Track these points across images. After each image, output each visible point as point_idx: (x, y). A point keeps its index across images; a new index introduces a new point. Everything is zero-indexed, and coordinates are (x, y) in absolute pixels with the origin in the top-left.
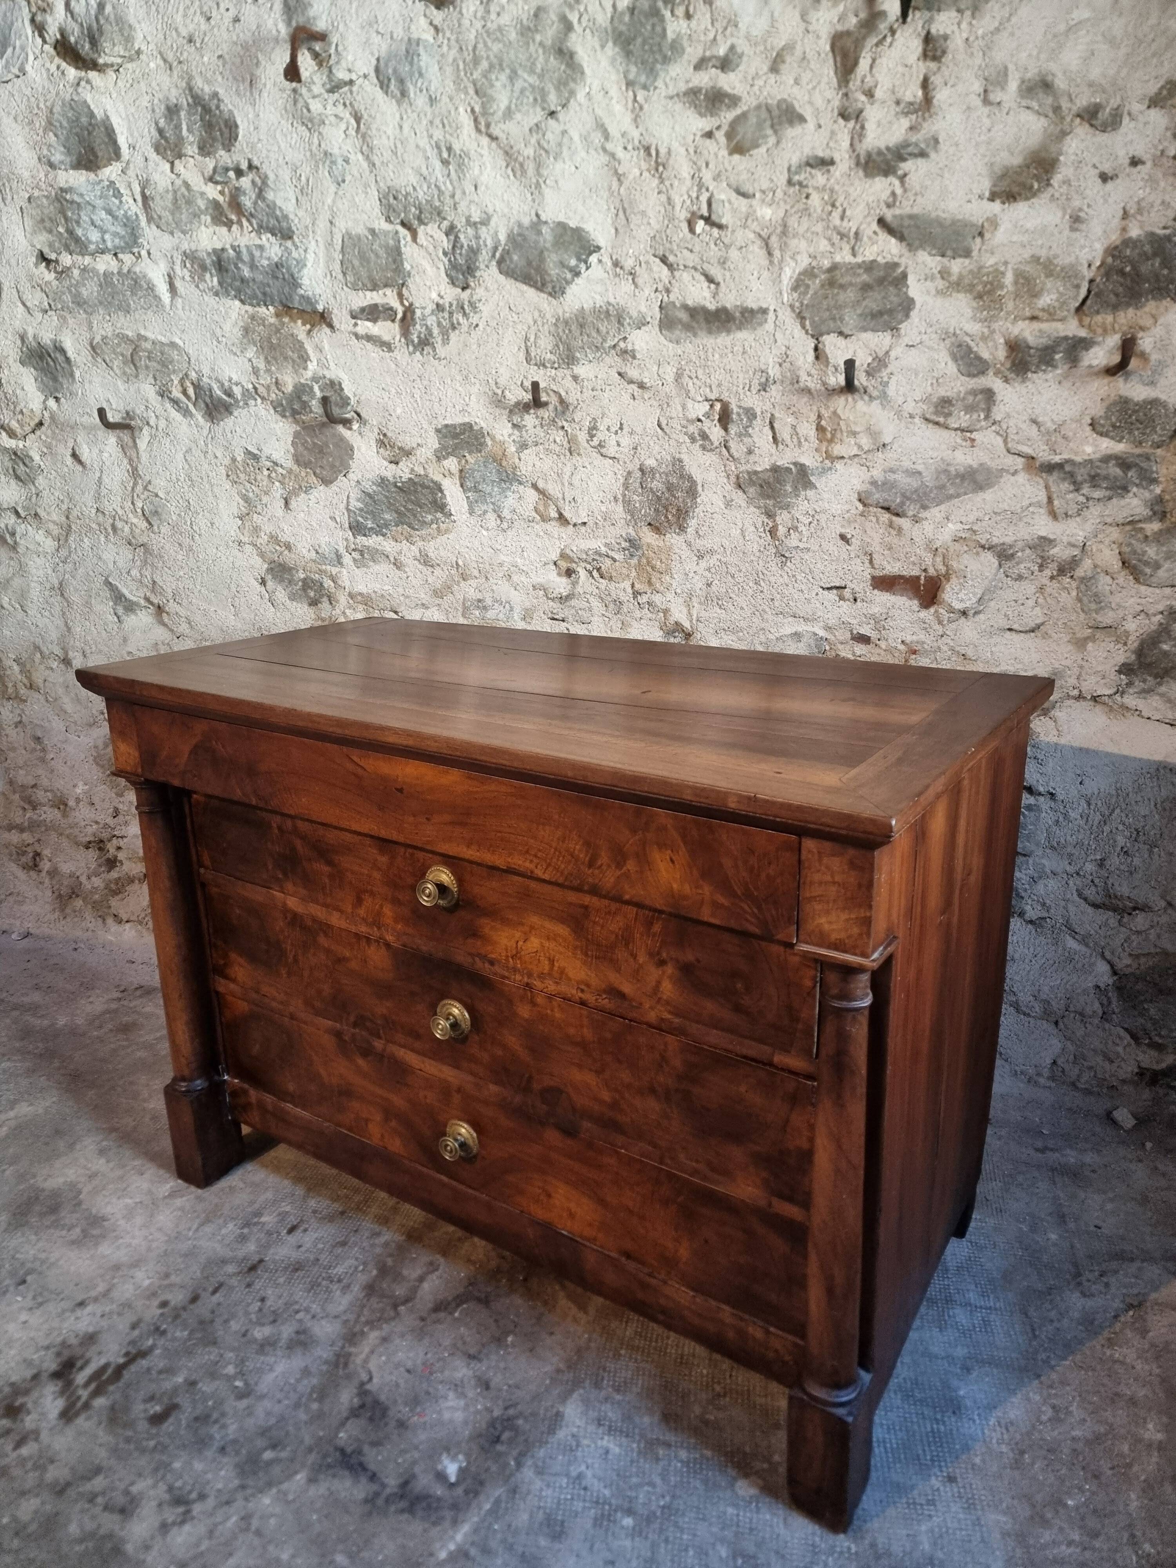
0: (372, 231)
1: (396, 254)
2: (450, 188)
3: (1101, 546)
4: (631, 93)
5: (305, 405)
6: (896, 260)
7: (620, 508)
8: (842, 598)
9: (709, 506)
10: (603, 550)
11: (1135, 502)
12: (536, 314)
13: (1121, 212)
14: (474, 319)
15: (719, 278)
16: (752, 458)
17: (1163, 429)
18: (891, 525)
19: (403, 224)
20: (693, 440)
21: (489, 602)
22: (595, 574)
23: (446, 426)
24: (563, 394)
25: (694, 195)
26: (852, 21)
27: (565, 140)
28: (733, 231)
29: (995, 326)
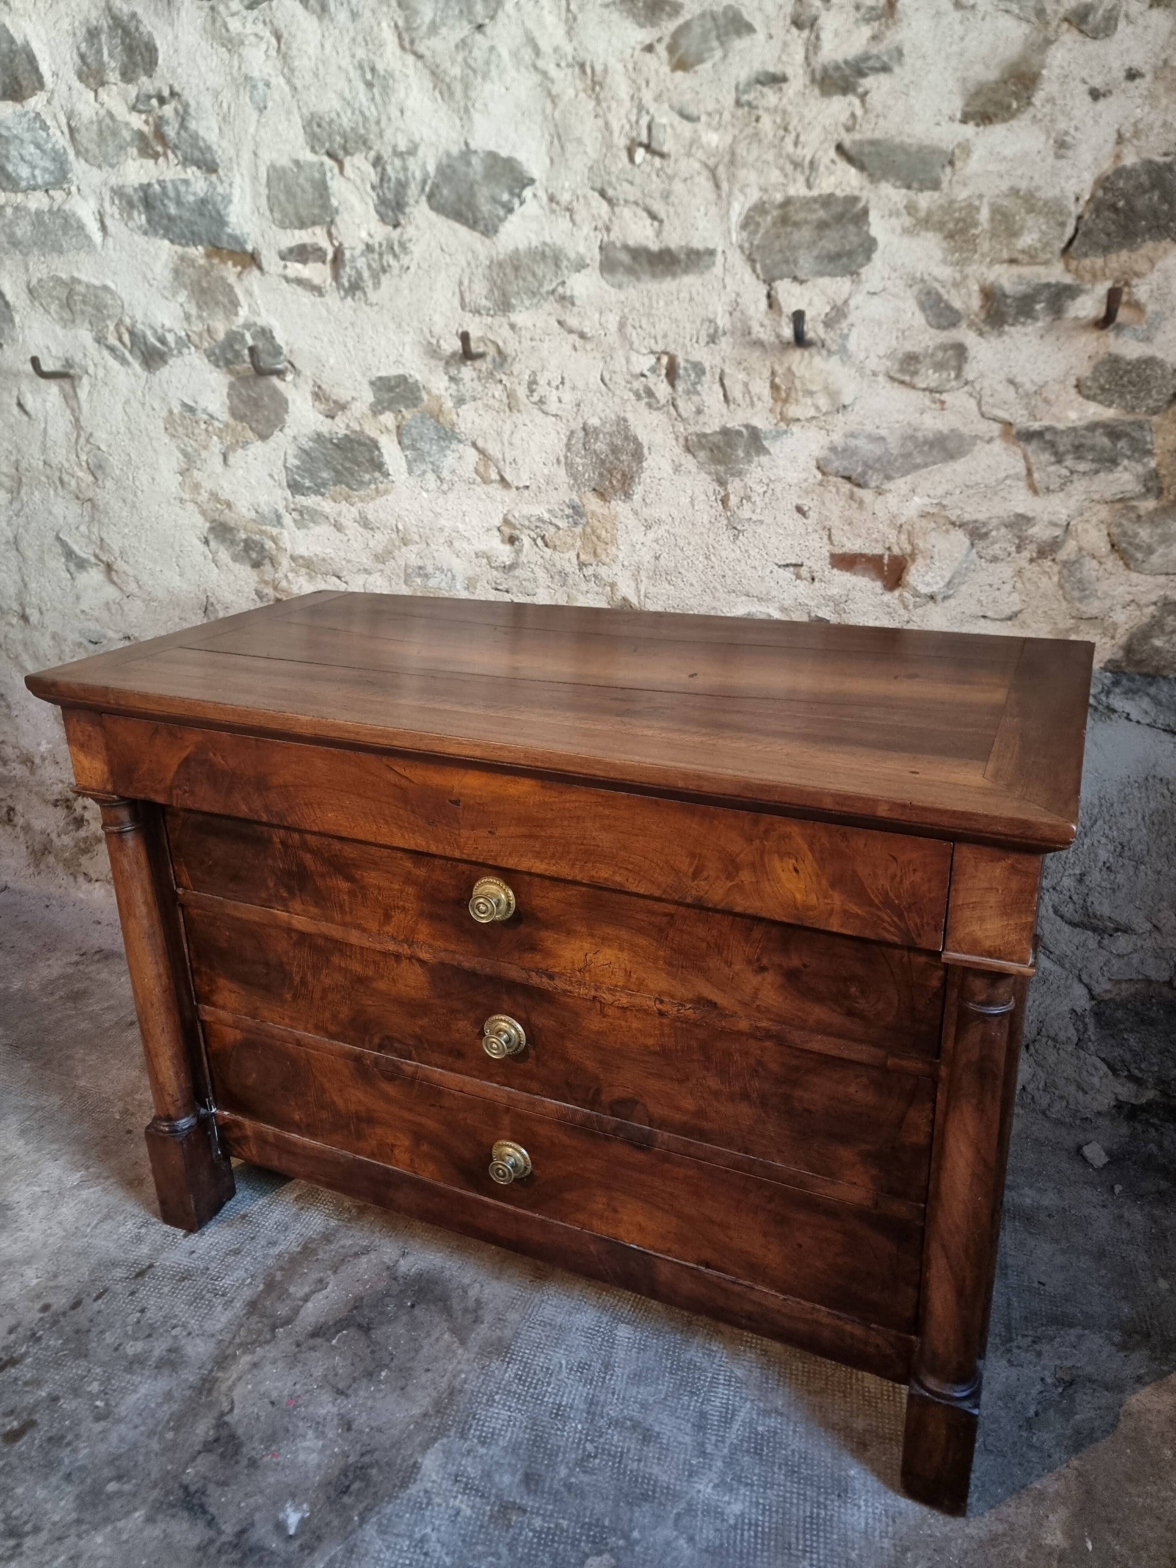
0: (297, 163)
1: (322, 188)
2: (375, 113)
3: (1087, 526)
5: (237, 355)
6: (856, 193)
7: (562, 472)
8: (798, 577)
9: (656, 471)
10: (546, 516)
11: (1127, 476)
12: (470, 255)
13: (1115, 136)
14: (405, 260)
15: (662, 215)
16: (701, 419)
17: (1159, 392)
18: (852, 497)
19: (330, 155)
20: (639, 397)
21: (430, 569)
22: (539, 541)
23: (380, 379)
24: (501, 344)
25: (633, 118)
27: (494, 58)
28: (676, 161)
29: (970, 270)
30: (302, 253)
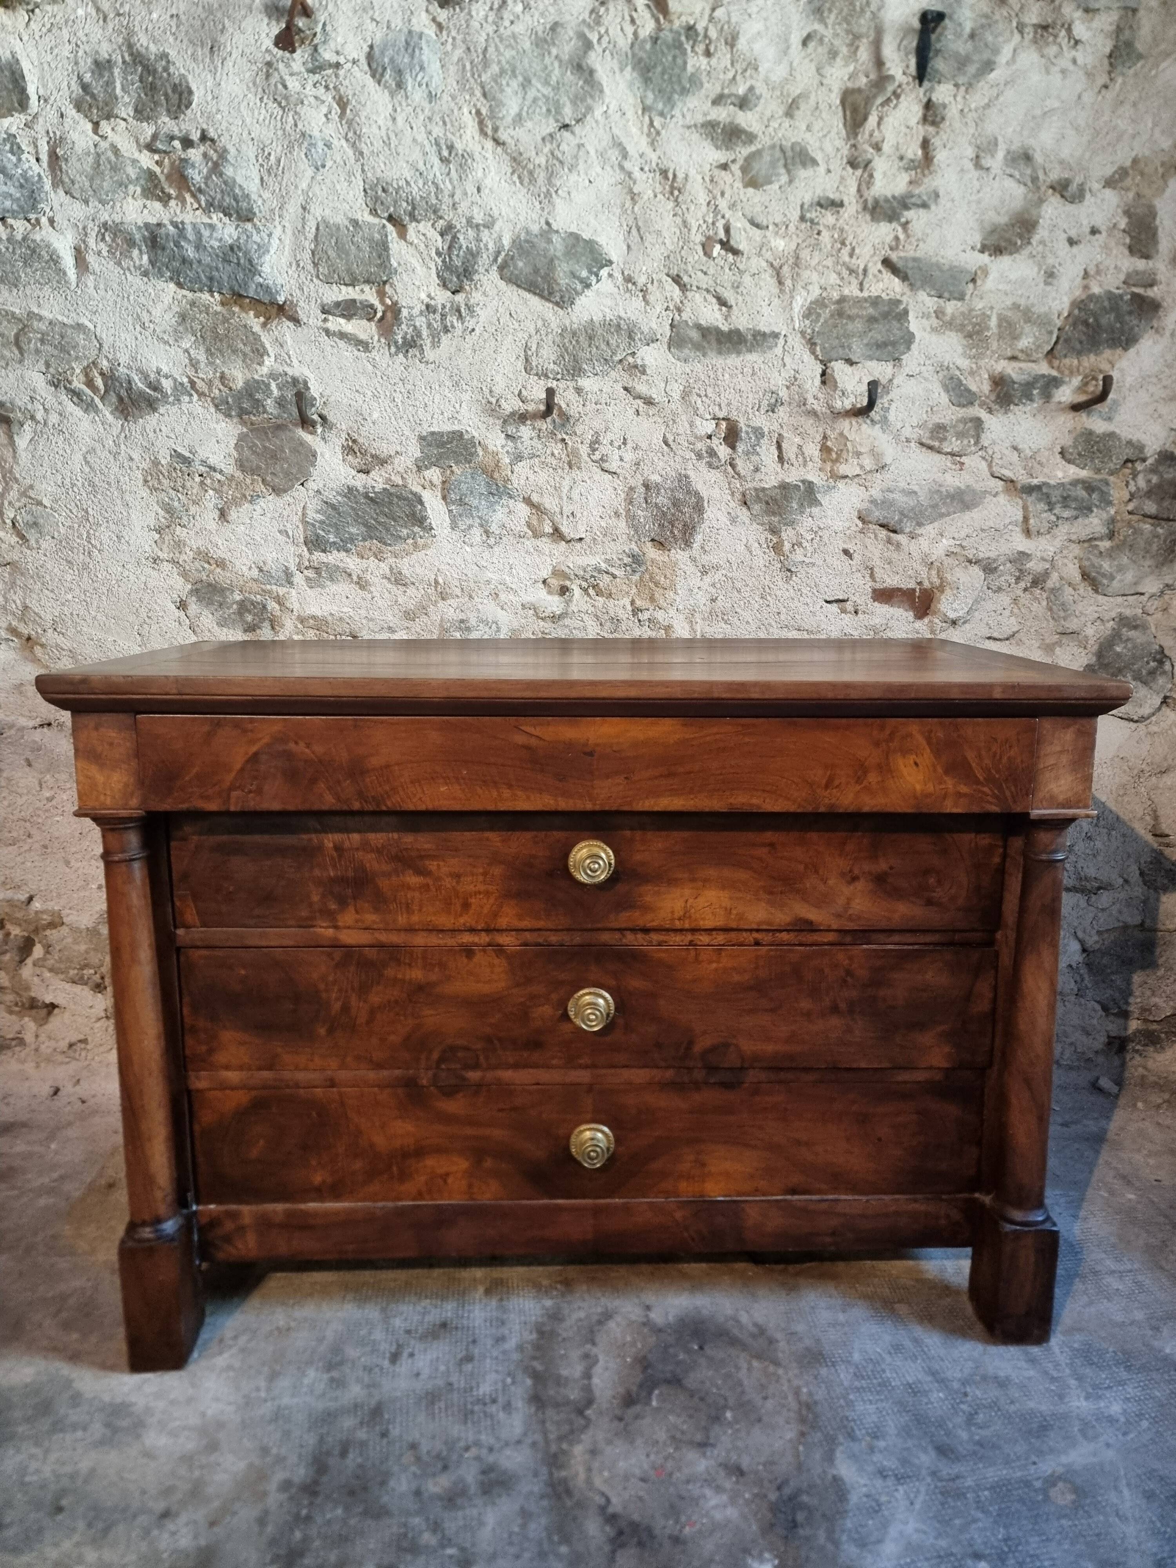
0: (355, 223)
1: (382, 248)
2: (450, 186)
3: (1066, 561)
4: (647, 118)
5: (258, 405)
6: (899, 297)
7: (622, 524)
9: (714, 522)
10: (603, 566)
11: (1096, 521)
12: (540, 323)
13: (1083, 272)
14: (471, 323)
15: (732, 301)
16: (758, 476)
17: (1117, 458)
18: (889, 541)
19: (390, 219)
20: (699, 456)
21: (473, 622)
22: (591, 591)
23: (433, 433)
24: (563, 406)
25: (710, 220)
26: (862, 81)
27: (581, 153)
28: (748, 258)
29: (982, 363)
30: (348, 309)
